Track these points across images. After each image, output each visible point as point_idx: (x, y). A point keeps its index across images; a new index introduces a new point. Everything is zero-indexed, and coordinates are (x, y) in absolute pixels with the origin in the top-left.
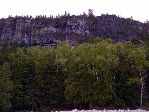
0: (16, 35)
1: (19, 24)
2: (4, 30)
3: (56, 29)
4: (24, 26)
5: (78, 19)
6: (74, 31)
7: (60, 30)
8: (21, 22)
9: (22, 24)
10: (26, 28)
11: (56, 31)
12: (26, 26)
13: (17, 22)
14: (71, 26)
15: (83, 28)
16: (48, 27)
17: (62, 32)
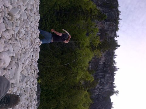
0: (100, 22)
1: (110, 26)
2: (106, 9)
3: (102, 64)
4: (108, 31)
5: (110, 85)
6: (99, 81)
7: (101, 68)
8: (113, 28)
9: (110, 28)
10: (106, 32)
11: (100, 64)
12: (108, 32)
13: (113, 23)
14: (104, 78)
15: (101, 89)
16: (105, 56)
17: (99, 70)
